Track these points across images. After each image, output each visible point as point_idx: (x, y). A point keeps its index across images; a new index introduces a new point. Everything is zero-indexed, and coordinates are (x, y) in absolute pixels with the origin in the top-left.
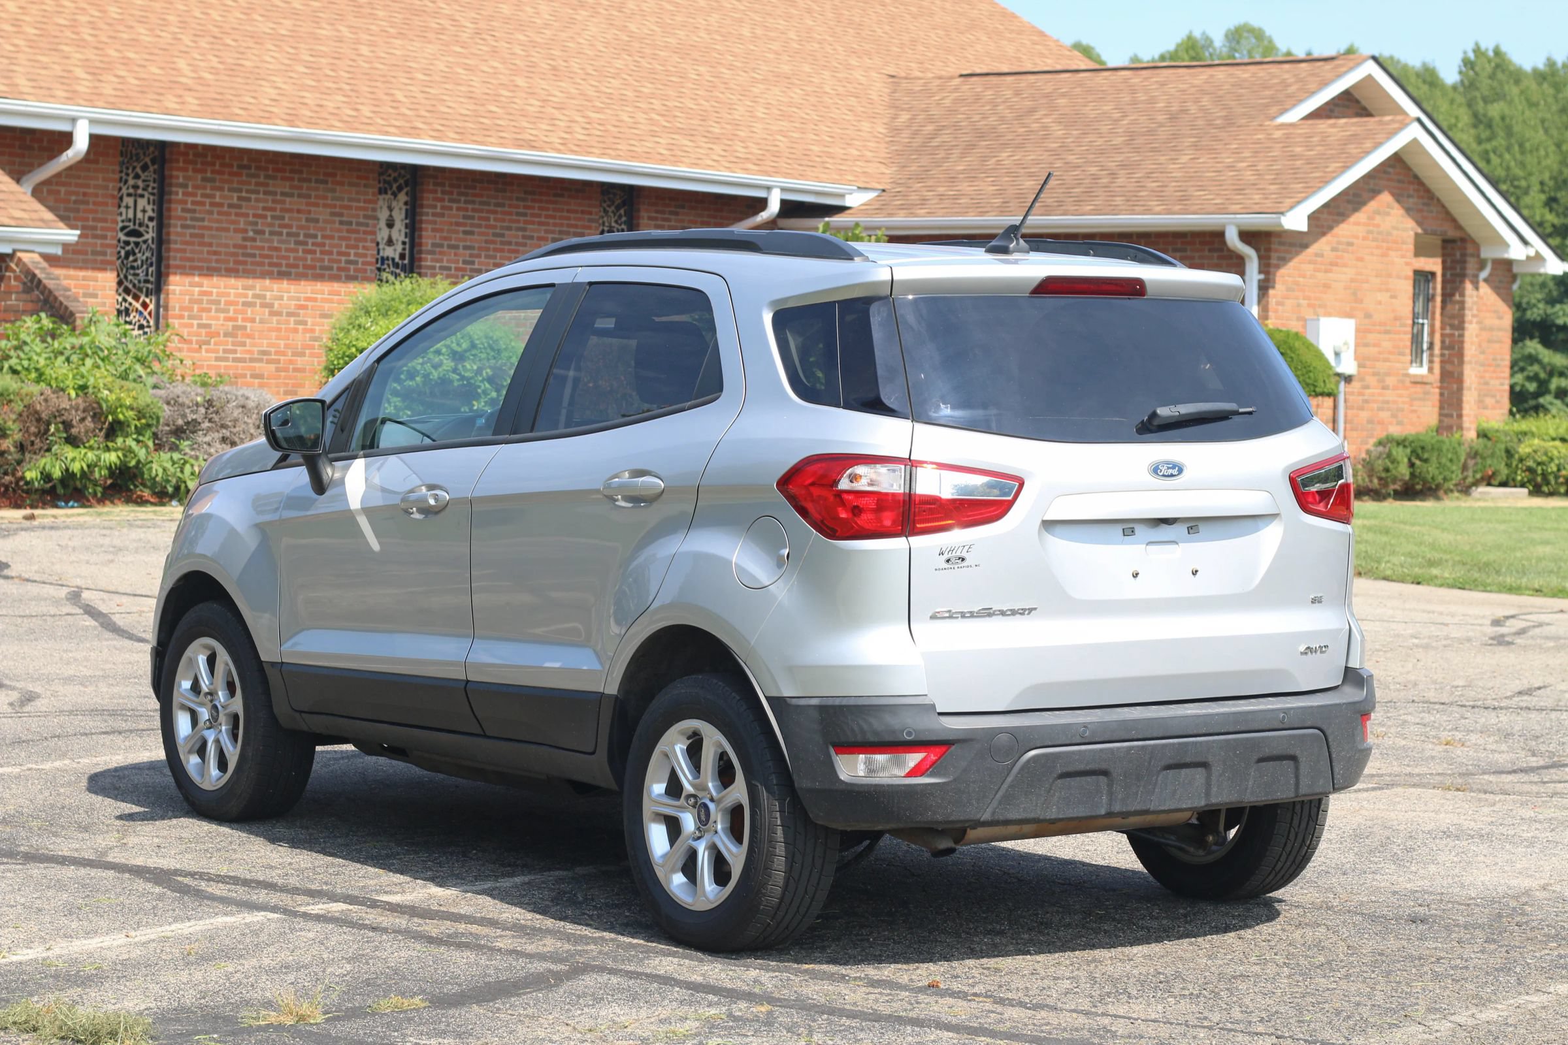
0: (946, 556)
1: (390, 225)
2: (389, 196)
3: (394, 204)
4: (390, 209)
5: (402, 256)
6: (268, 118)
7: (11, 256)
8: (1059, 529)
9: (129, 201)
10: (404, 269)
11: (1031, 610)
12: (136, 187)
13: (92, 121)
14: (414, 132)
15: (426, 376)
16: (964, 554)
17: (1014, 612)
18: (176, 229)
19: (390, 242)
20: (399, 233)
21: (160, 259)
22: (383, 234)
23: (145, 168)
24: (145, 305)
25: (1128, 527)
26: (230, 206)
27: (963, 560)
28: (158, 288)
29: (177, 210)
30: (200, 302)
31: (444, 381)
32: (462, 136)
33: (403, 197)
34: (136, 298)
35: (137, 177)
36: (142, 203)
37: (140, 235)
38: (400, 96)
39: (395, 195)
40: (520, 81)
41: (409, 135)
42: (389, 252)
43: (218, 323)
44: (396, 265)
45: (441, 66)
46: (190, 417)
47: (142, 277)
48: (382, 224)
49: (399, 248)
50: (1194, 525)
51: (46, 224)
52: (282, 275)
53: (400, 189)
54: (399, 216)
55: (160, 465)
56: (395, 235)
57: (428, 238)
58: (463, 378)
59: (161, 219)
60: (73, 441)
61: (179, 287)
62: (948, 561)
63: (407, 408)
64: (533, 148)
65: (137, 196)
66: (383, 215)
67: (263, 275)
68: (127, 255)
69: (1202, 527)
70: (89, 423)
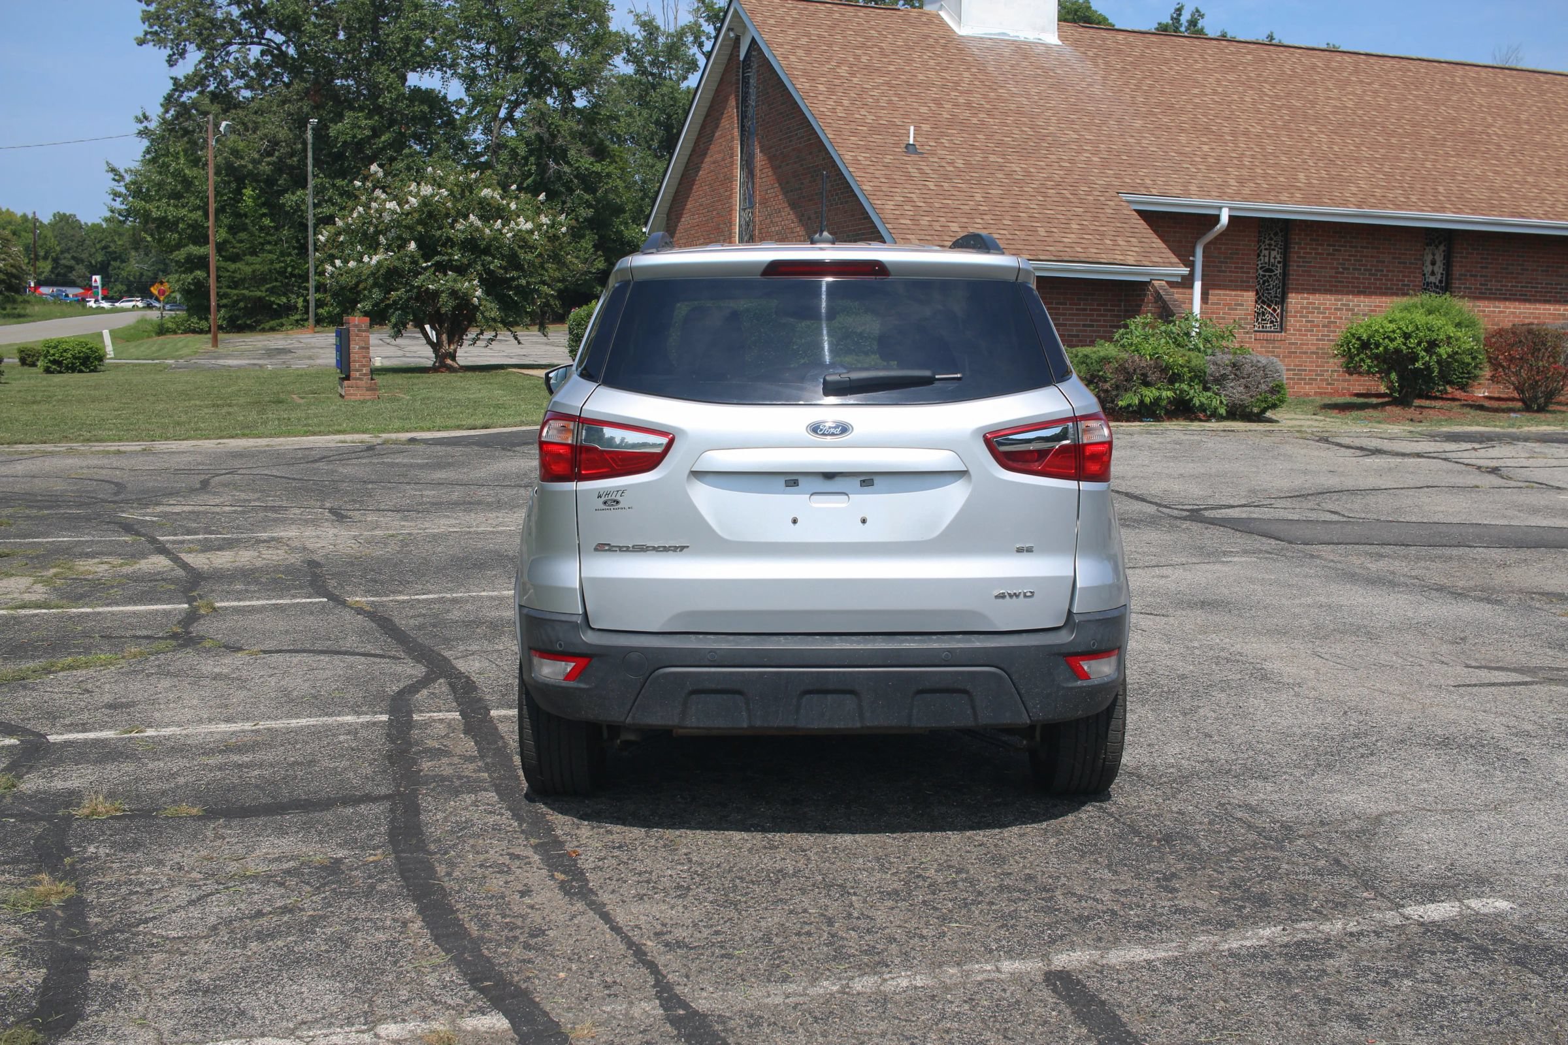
0: (603, 499)
1: (1433, 263)
2: (1433, 247)
3: (1436, 251)
4: (1434, 255)
5: (1441, 282)
6: (1345, 203)
7: (1149, 283)
8: (709, 478)
9: (1267, 253)
10: (1442, 288)
11: (682, 548)
12: (1270, 245)
13: (1231, 209)
14: (1443, 209)
15: (1386, 348)
16: (618, 498)
17: (666, 549)
18: (1293, 267)
19: (1433, 273)
20: (1439, 269)
21: (1284, 285)
22: (1428, 269)
23: (1276, 234)
24: (1274, 310)
25: (791, 480)
26: (1328, 254)
27: (618, 502)
28: (1282, 300)
29: (1294, 257)
30: (1307, 308)
31: (1397, 351)
32: (1474, 211)
33: (1442, 248)
34: (1269, 306)
35: (1271, 239)
36: (1273, 253)
37: (1272, 271)
38: (1441, 189)
39: (1437, 247)
40: (1530, 179)
41: (1437, 211)
42: (1432, 279)
43: (1318, 319)
44: (1437, 287)
45: (1478, 172)
46: (1223, 372)
47: (1273, 294)
48: (1428, 263)
49: (1439, 277)
50: (867, 479)
51: (1172, 265)
52: (1360, 293)
53: (1440, 243)
54: (1439, 258)
55: (1199, 397)
56: (1436, 269)
57: (1457, 271)
58: (1408, 348)
59: (1285, 263)
60: (1147, 384)
61: (1295, 300)
62: (605, 503)
63: (1376, 366)
64: (1523, 217)
65: (1270, 250)
66: (1429, 258)
67: (1348, 293)
68: (1264, 282)
69: (877, 480)
70: (1158, 374)
